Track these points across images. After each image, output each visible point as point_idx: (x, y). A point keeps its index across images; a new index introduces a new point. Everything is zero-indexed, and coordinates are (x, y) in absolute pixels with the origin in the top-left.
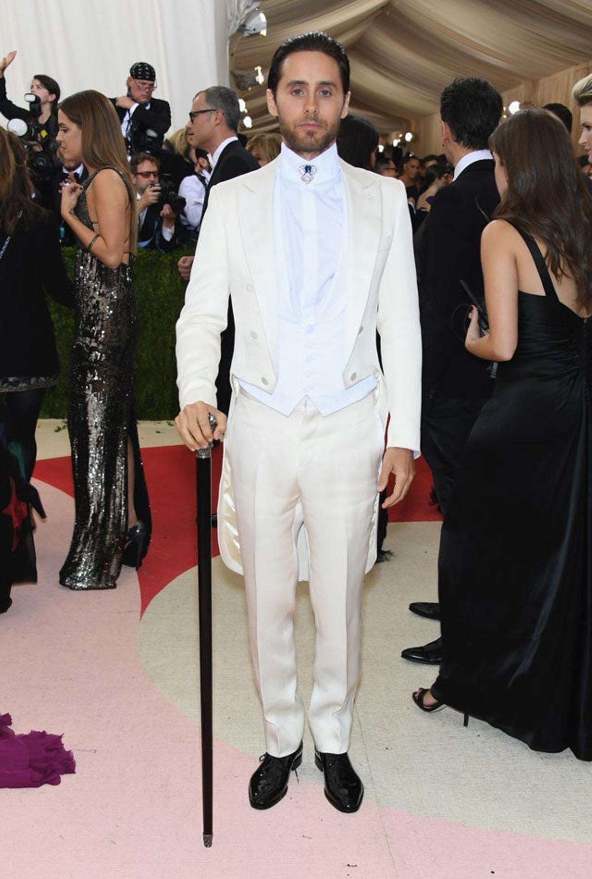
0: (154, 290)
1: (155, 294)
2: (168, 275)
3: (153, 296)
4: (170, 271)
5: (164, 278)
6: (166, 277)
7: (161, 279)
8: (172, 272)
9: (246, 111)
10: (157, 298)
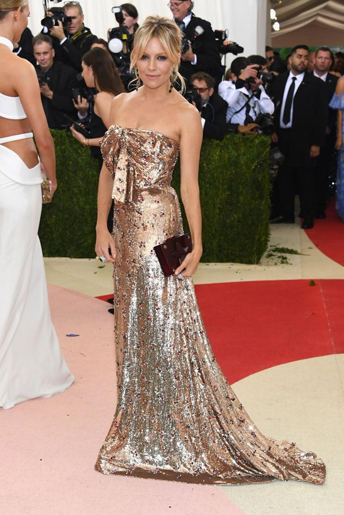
0: (207, 165)
1: (209, 168)
2: (217, 153)
3: (206, 169)
4: (219, 150)
5: (214, 155)
6: (216, 155)
7: (213, 156)
8: (221, 151)
9: (276, 19)
10: (209, 170)
